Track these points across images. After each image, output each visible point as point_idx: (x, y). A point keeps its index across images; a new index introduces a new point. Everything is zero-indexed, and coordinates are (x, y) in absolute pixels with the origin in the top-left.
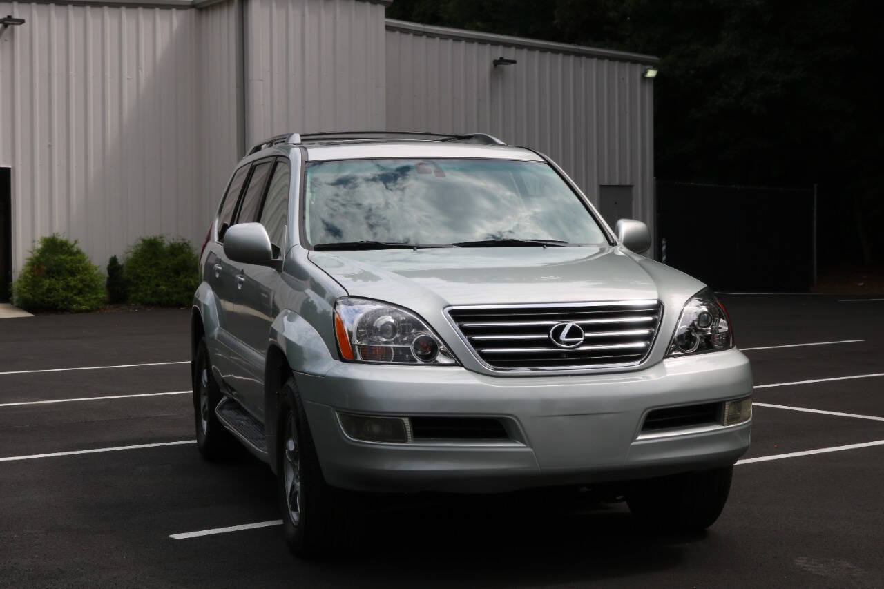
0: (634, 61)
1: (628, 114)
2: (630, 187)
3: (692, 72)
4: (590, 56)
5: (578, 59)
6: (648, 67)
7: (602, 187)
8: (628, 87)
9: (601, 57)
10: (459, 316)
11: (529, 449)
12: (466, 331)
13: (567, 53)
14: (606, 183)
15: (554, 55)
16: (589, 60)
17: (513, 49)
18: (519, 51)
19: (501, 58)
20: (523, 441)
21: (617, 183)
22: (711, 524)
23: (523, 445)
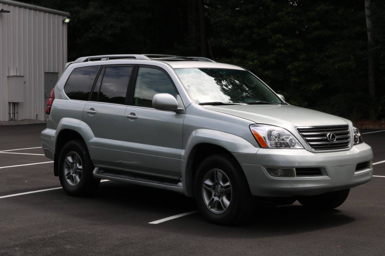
0: (59, 14)
1: (57, 39)
2: (57, 73)
3: (76, 20)
4: (40, 11)
5: (35, 12)
6: (65, 17)
7: (45, 73)
8: (56, 26)
9: (45, 12)
10: (300, 131)
11: (330, 179)
12: (304, 136)
13: (30, 9)
14: (47, 71)
15: (25, 9)
16: (40, 13)
17: (7, 5)
18: (9, 7)
19: (2, 10)
20: (328, 175)
21: (52, 71)
22: (335, 208)
23: (328, 177)
